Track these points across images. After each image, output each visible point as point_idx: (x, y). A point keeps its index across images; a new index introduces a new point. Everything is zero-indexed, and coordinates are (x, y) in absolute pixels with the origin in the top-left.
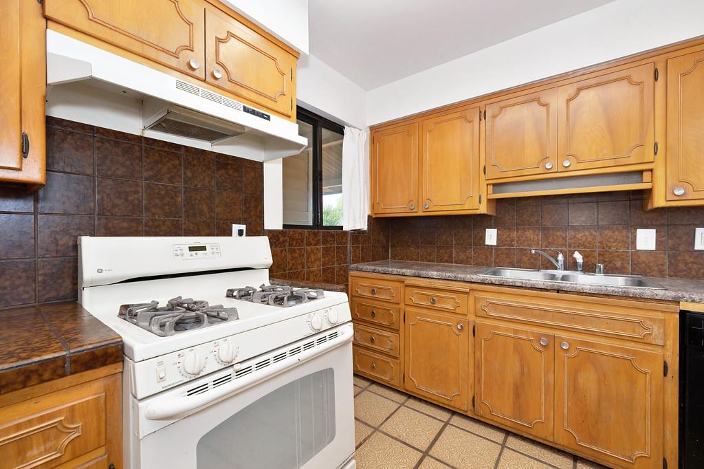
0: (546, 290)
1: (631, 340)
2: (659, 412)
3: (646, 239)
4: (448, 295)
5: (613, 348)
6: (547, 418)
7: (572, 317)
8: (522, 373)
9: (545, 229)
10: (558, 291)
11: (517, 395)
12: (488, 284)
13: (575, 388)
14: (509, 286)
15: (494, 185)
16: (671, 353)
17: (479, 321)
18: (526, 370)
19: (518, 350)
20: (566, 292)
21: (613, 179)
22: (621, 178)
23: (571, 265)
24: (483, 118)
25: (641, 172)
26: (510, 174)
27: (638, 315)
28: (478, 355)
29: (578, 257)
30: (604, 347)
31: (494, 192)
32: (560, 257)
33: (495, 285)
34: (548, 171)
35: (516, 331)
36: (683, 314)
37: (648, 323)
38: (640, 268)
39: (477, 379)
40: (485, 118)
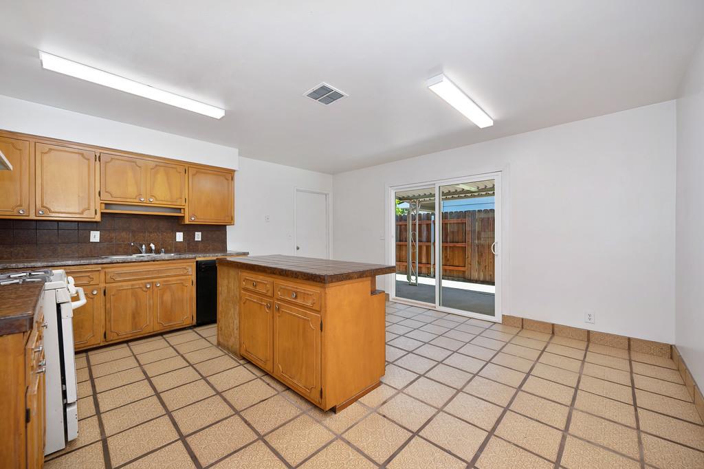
0: (148, 261)
1: (182, 275)
2: (191, 299)
3: (180, 237)
4: (83, 275)
5: (176, 280)
6: (150, 322)
7: (159, 271)
8: (137, 305)
9: (133, 232)
10: (154, 261)
11: (134, 318)
12: (115, 263)
13: (162, 302)
14: (128, 262)
15: (106, 204)
16: (193, 277)
17: (107, 285)
18: (139, 303)
19: (135, 295)
20: (158, 261)
21: (164, 210)
22: (172, 210)
23: (149, 251)
24: (97, 160)
25: (180, 209)
26: (119, 199)
27: (185, 265)
28: (108, 306)
29: (152, 246)
30: (173, 281)
31: (106, 209)
32: (144, 247)
33: (119, 263)
34: (142, 202)
35: (132, 285)
36: (197, 261)
37: (187, 267)
38: (178, 249)
39: (107, 320)
40: (100, 161)
